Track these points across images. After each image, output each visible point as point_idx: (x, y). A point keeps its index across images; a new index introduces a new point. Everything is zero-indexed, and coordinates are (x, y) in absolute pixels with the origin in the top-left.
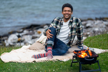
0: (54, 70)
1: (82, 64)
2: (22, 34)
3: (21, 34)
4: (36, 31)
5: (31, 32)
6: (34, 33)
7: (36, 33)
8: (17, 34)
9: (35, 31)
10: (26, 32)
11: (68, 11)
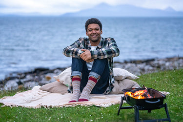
0: (91, 120)
1: (140, 110)
2: (25, 80)
3: (22, 81)
4: (44, 77)
5: (36, 77)
6: (41, 80)
7: (43, 79)
8: (17, 80)
9: (42, 76)
10: (29, 77)
11: (96, 29)
